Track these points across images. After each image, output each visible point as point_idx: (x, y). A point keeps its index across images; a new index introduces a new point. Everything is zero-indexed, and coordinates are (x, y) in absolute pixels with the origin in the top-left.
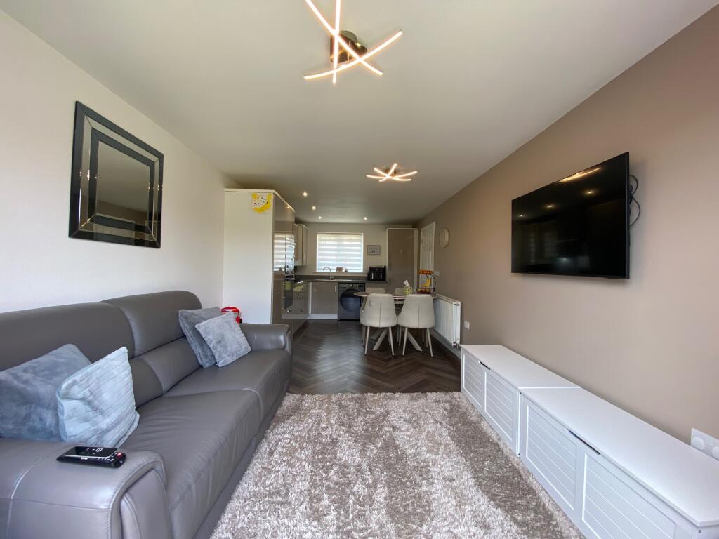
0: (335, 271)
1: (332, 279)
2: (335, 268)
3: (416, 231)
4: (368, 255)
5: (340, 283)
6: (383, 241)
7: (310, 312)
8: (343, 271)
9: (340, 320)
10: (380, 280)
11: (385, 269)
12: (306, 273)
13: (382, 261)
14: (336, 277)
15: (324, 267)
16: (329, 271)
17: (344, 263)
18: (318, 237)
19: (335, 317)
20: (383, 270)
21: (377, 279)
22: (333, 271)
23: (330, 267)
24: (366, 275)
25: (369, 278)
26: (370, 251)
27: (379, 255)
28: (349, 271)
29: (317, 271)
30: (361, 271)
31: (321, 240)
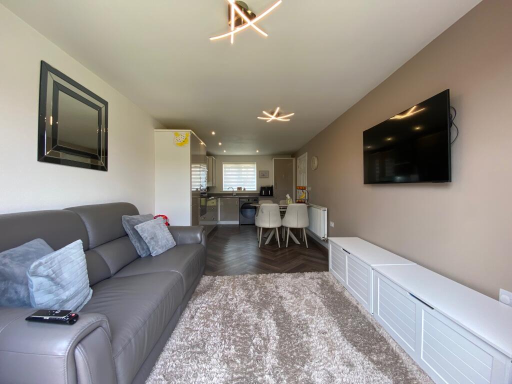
0: (236, 190)
1: (234, 195)
2: (236, 187)
3: (294, 159)
4: (260, 177)
5: (240, 198)
6: (271, 167)
7: (219, 220)
8: (243, 190)
9: (241, 225)
10: (270, 195)
11: (272, 187)
12: (215, 192)
13: (270, 182)
14: (237, 194)
15: (228, 187)
16: (232, 190)
17: (242, 184)
18: (224, 166)
19: (237, 223)
20: (271, 188)
21: (267, 195)
22: (234, 190)
23: (233, 187)
24: (259, 192)
25: (261, 194)
26: (261, 175)
27: (268, 177)
28: (246, 190)
29: (224, 190)
30: (255, 189)
31: (225, 168)
